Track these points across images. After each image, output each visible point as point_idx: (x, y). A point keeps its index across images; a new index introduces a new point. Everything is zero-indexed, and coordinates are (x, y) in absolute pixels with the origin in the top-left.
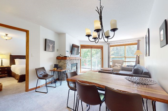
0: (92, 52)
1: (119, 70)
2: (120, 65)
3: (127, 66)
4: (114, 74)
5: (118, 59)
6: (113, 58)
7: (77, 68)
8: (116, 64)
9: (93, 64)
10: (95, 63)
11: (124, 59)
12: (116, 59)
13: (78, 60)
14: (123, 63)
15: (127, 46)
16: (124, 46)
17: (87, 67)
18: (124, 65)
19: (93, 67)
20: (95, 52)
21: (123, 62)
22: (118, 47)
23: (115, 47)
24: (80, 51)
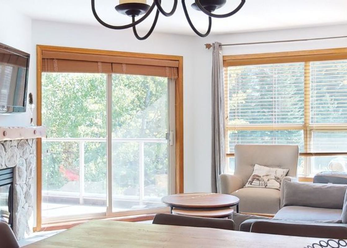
0: (116, 93)
1: (276, 205)
2: (280, 172)
3: (319, 179)
4: (246, 228)
5: (267, 140)
6: (241, 133)
7: (11, 202)
8: (259, 170)
9: (118, 171)
10: (134, 164)
11: (298, 140)
12: (259, 141)
13: (22, 144)
14: (295, 164)
15: (314, 65)
16: (299, 66)
17: (82, 194)
18: (301, 171)
19: (118, 194)
20: (130, 96)
21: (297, 154)
22: (267, 68)
23: (254, 68)
24: (31, 88)
